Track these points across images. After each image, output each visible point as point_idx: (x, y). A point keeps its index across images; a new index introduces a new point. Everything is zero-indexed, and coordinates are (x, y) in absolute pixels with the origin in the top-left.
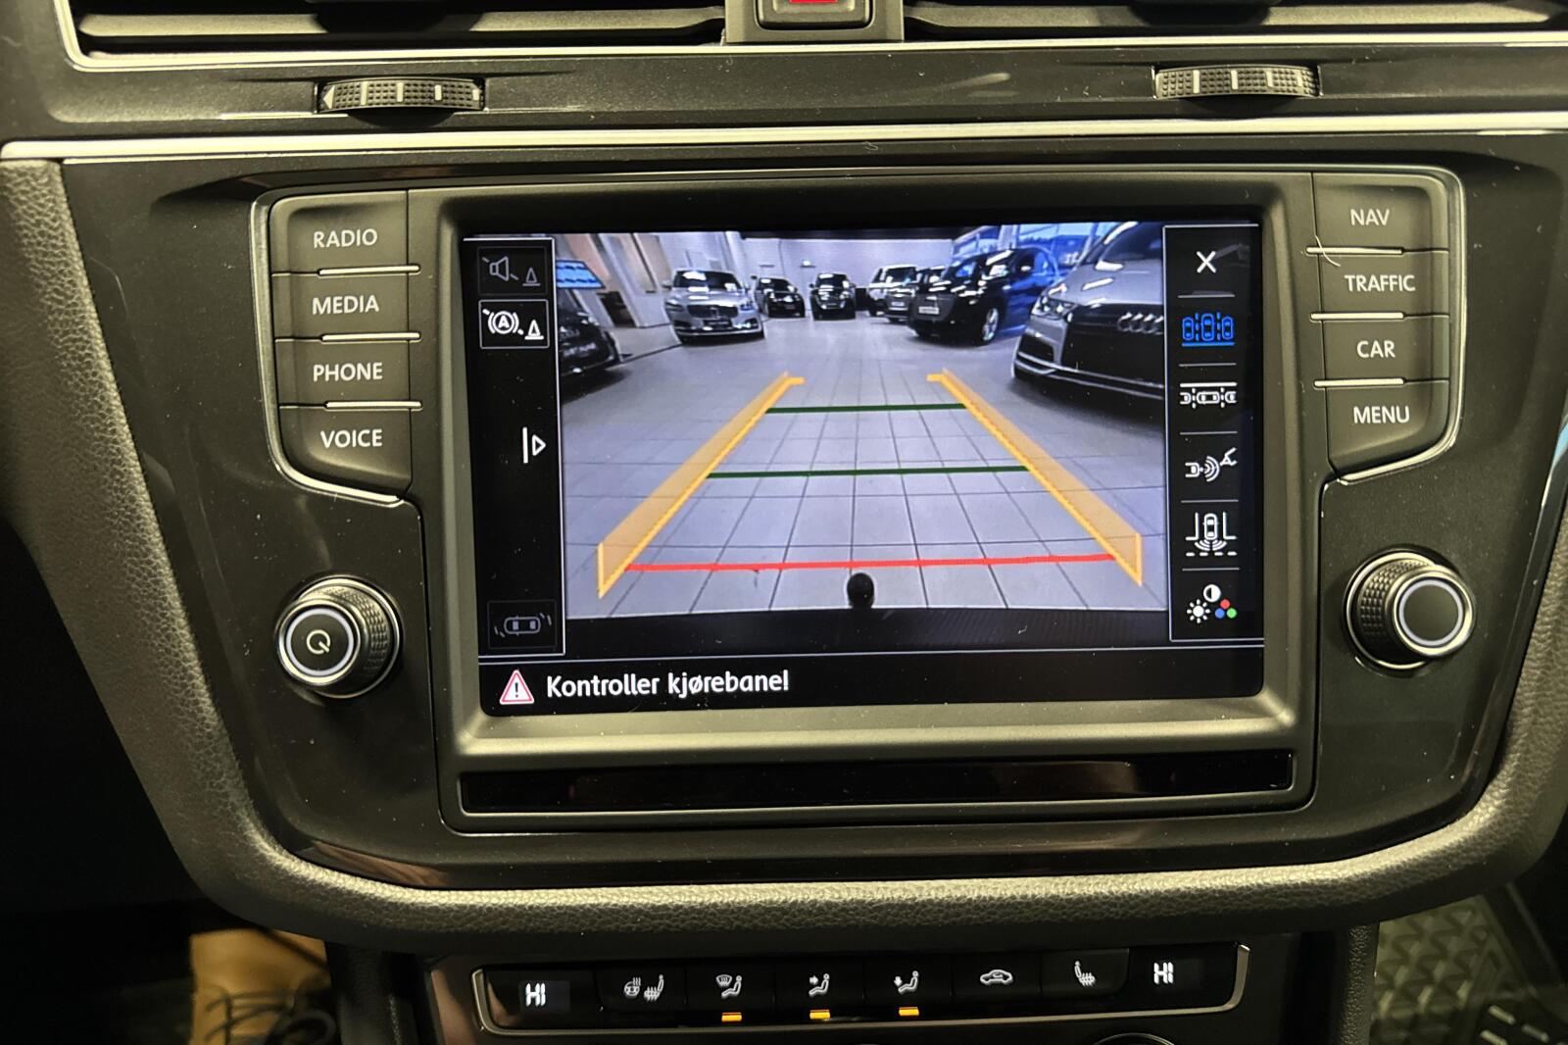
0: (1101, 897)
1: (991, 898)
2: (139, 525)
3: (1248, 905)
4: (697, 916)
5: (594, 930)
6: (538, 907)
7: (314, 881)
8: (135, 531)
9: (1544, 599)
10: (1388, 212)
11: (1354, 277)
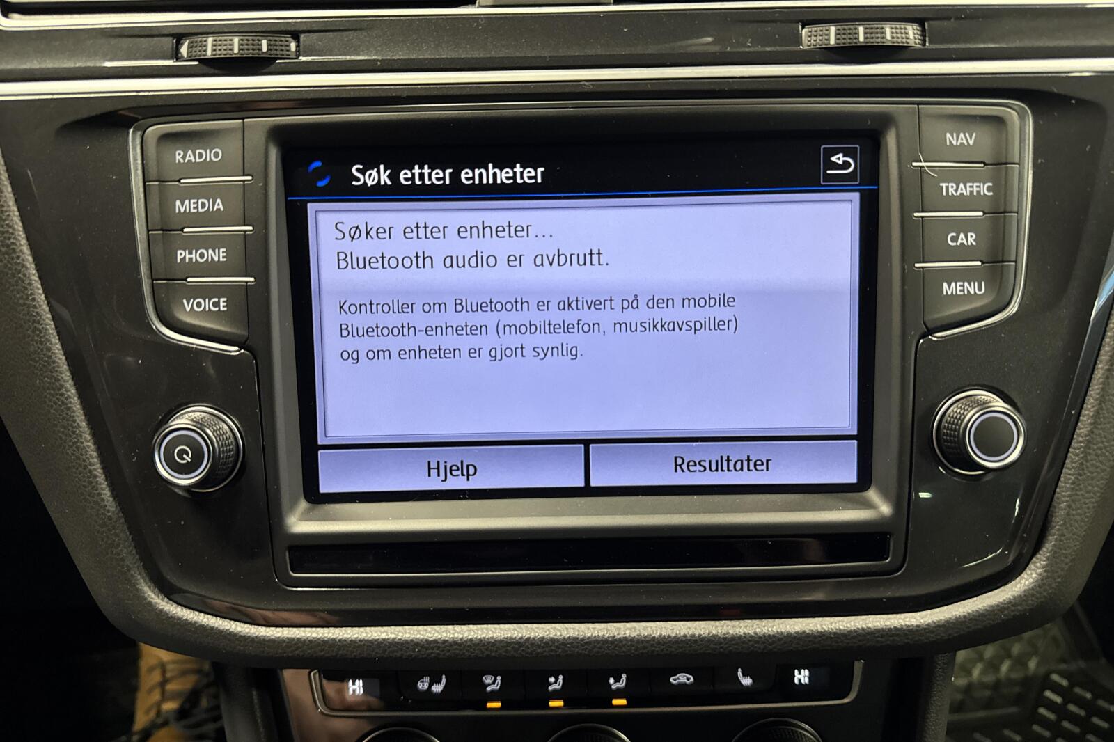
0: (748, 636)
1: (669, 636)
2: (54, 368)
3: (855, 643)
4: (458, 647)
5: (385, 656)
6: (345, 640)
7: (186, 620)
8: (52, 372)
9: (1079, 424)
10: (974, 135)
11: (947, 184)
